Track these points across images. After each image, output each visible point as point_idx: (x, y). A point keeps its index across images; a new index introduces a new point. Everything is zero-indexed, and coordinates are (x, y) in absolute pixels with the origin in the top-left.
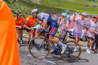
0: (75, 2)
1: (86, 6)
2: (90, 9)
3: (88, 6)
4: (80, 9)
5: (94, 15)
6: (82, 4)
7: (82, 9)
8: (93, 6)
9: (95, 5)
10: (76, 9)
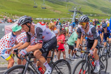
0: (20, 2)
1: (34, 7)
2: (39, 12)
3: (36, 7)
4: (28, 12)
5: (45, 19)
6: (29, 5)
7: (30, 12)
8: (43, 8)
9: (44, 7)
10: (22, 12)
